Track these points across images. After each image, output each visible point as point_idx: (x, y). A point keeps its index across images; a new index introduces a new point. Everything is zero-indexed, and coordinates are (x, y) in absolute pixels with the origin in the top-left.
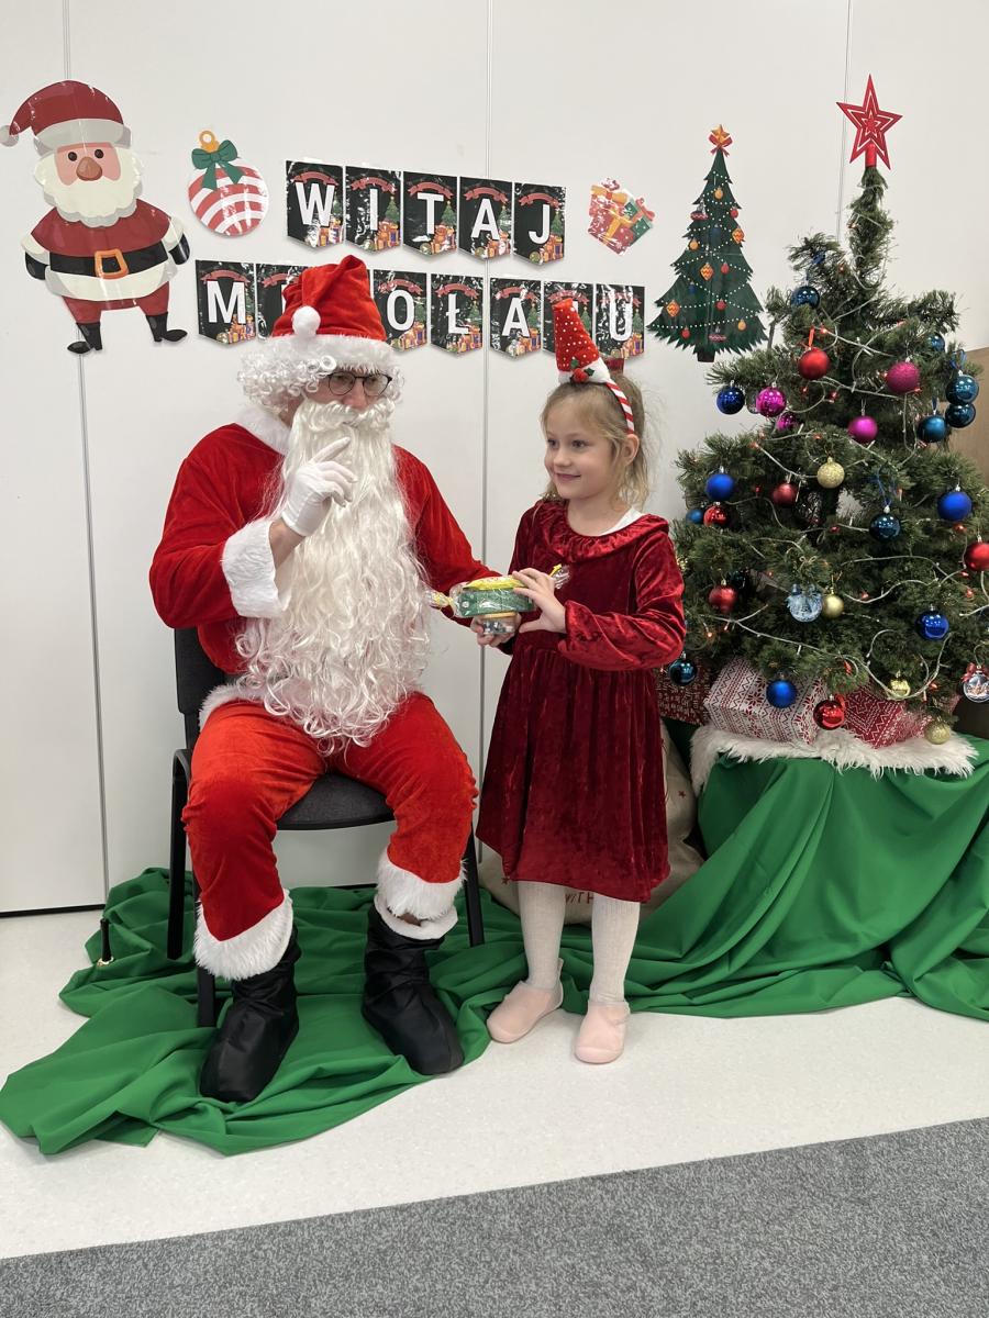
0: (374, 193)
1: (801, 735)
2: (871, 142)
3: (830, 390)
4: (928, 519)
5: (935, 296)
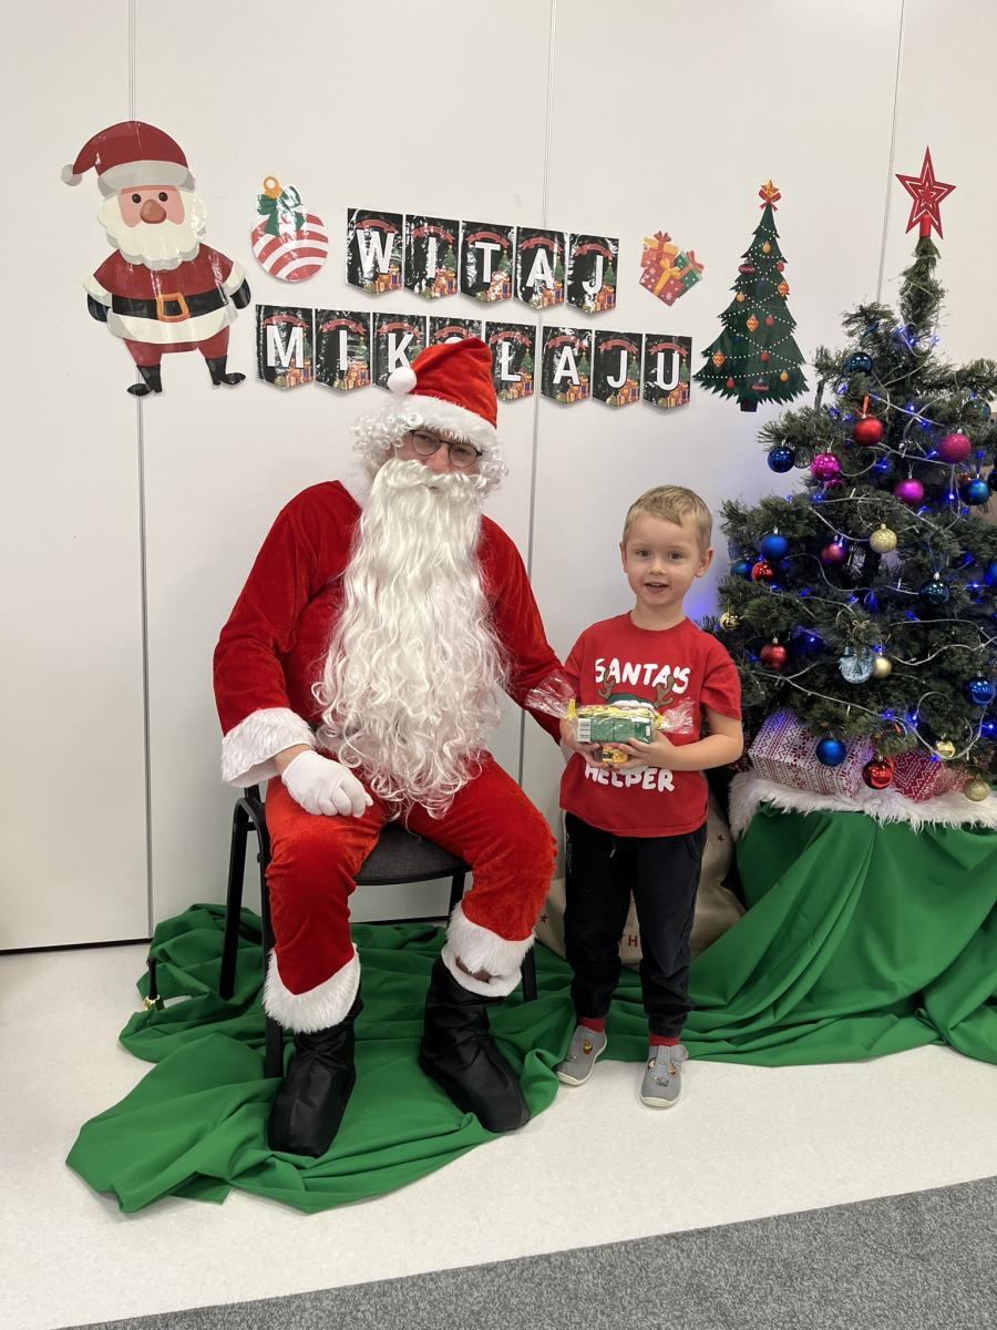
0: (433, 240)
1: (845, 789)
2: (926, 213)
3: (881, 455)
4: (976, 586)
5: (982, 366)
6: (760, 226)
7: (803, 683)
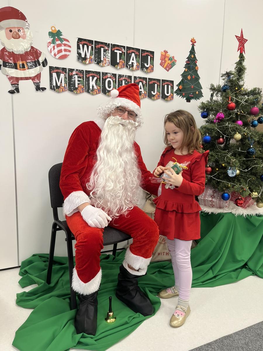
0: (102, 49)
2: (242, 47)
3: (233, 113)
5: (256, 89)
6: (191, 50)
7: (215, 177)
